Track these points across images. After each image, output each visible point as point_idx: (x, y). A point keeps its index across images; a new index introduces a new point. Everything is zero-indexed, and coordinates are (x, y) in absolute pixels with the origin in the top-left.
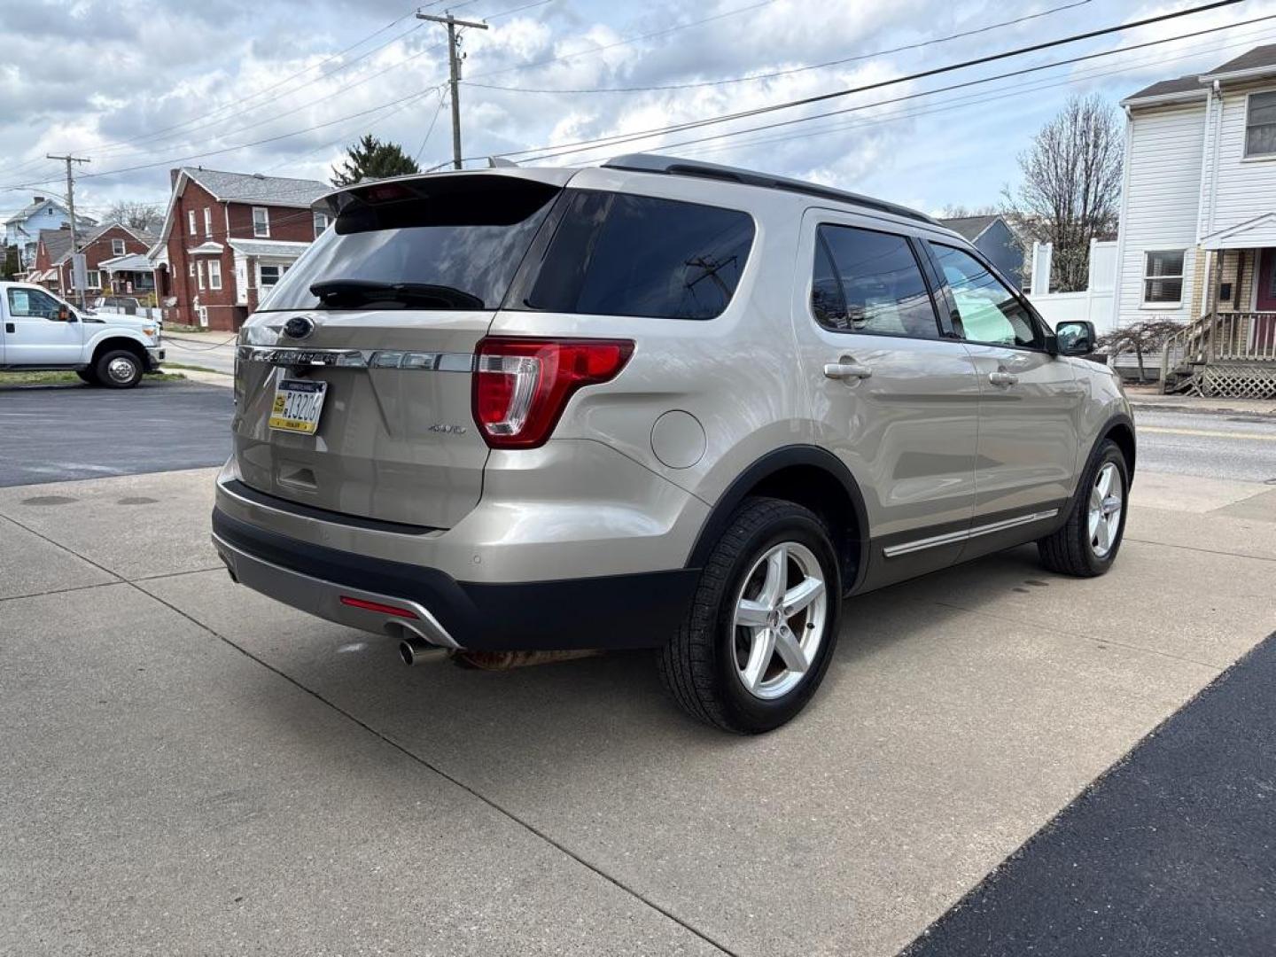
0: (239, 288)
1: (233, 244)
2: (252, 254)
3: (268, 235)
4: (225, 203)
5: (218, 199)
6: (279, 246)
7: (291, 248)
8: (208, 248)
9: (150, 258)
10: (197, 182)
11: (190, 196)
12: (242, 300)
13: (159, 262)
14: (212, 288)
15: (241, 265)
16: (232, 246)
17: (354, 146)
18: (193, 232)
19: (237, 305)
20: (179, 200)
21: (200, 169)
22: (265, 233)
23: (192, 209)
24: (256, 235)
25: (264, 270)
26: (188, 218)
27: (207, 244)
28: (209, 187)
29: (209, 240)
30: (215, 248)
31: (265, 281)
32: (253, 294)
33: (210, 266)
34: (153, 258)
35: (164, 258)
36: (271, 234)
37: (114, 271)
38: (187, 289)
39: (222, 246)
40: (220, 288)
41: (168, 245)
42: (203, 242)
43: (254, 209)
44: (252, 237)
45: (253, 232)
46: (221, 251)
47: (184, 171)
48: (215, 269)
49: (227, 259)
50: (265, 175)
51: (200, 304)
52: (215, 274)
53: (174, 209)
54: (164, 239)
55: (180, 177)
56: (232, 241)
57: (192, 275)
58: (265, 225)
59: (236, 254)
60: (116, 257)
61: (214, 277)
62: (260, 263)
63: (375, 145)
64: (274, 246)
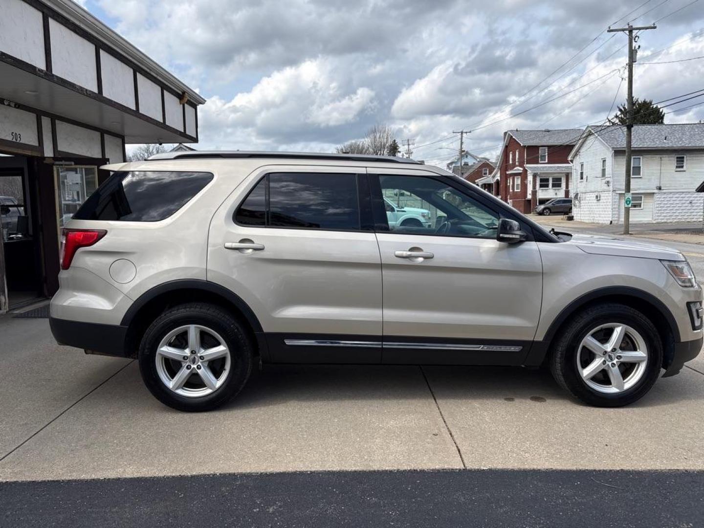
0: (528, 190)
1: (527, 167)
2: (536, 172)
3: (547, 161)
4: (525, 146)
5: (522, 145)
6: (551, 167)
7: (558, 167)
8: (516, 170)
9: (492, 177)
10: (514, 137)
11: (511, 144)
12: (529, 197)
13: (496, 179)
14: (516, 190)
15: (530, 178)
16: (526, 169)
17: (622, 105)
18: (511, 162)
19: (527, 199)
20: (506, 147)
21: (517, 130)
22: (545, 160)
23: (511, 151)
24: (540, 162)
25: (541, 180)
26: (509, 155)
27: (515, 168)
28: (518, 139)
29: (517, 166)
30: (518, 170)
31: (541, 186)
32: (534, 193)
33: (516, 180)
34: (494, 177)
35: (498, 177)
36: (548, 161)
37: (481, 184)
38: (506, 192)
39: (522, 169)
40: (519, 190)
41: (500, 170)
42: (515, 167)
43: (540, 148)
44: (537, 163)
45: (538, 160)
46: (521, 172)
47: (509, 132)
48: (518, 181)
49: (524, 175)
50: (550, 129)
51: (510, 199)
52: (518, 183)
53: (504, 151)
54: (499, 166)
55: (507, 135)
56: (527, 166)
57: (508, 184)
58: (545, 156)
59: (528, 173)
60: (483, 177)
61: (517, 185)
62: (540, 177)
63: (636, 102)
64: (549, 167)
